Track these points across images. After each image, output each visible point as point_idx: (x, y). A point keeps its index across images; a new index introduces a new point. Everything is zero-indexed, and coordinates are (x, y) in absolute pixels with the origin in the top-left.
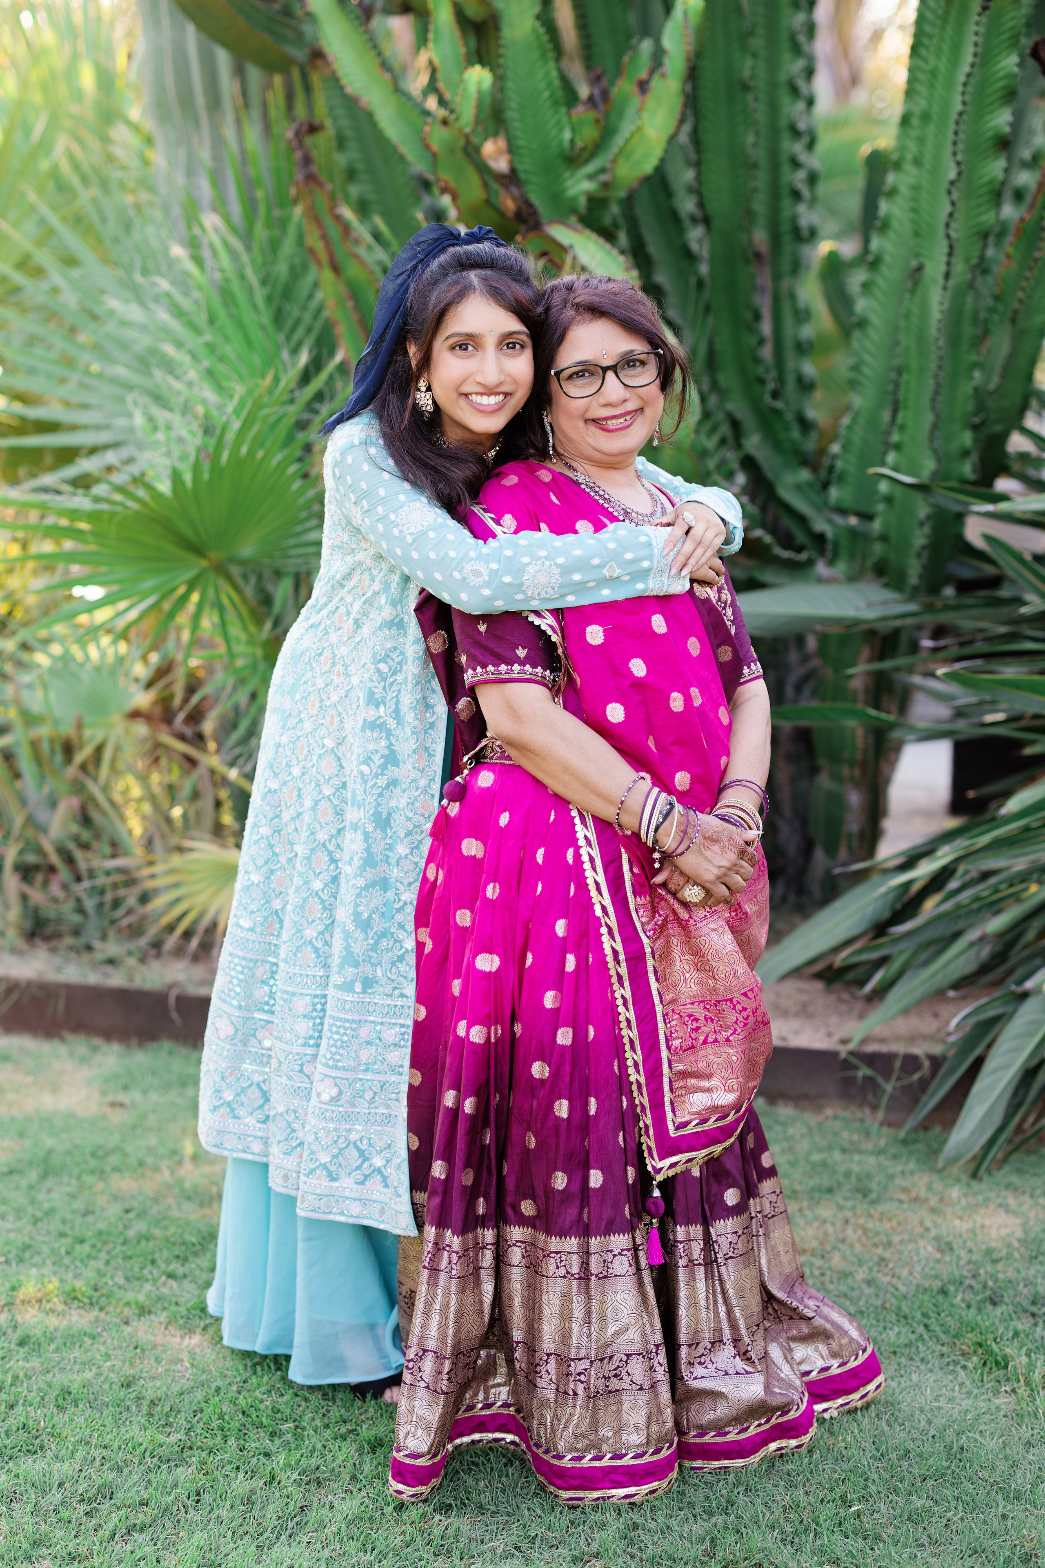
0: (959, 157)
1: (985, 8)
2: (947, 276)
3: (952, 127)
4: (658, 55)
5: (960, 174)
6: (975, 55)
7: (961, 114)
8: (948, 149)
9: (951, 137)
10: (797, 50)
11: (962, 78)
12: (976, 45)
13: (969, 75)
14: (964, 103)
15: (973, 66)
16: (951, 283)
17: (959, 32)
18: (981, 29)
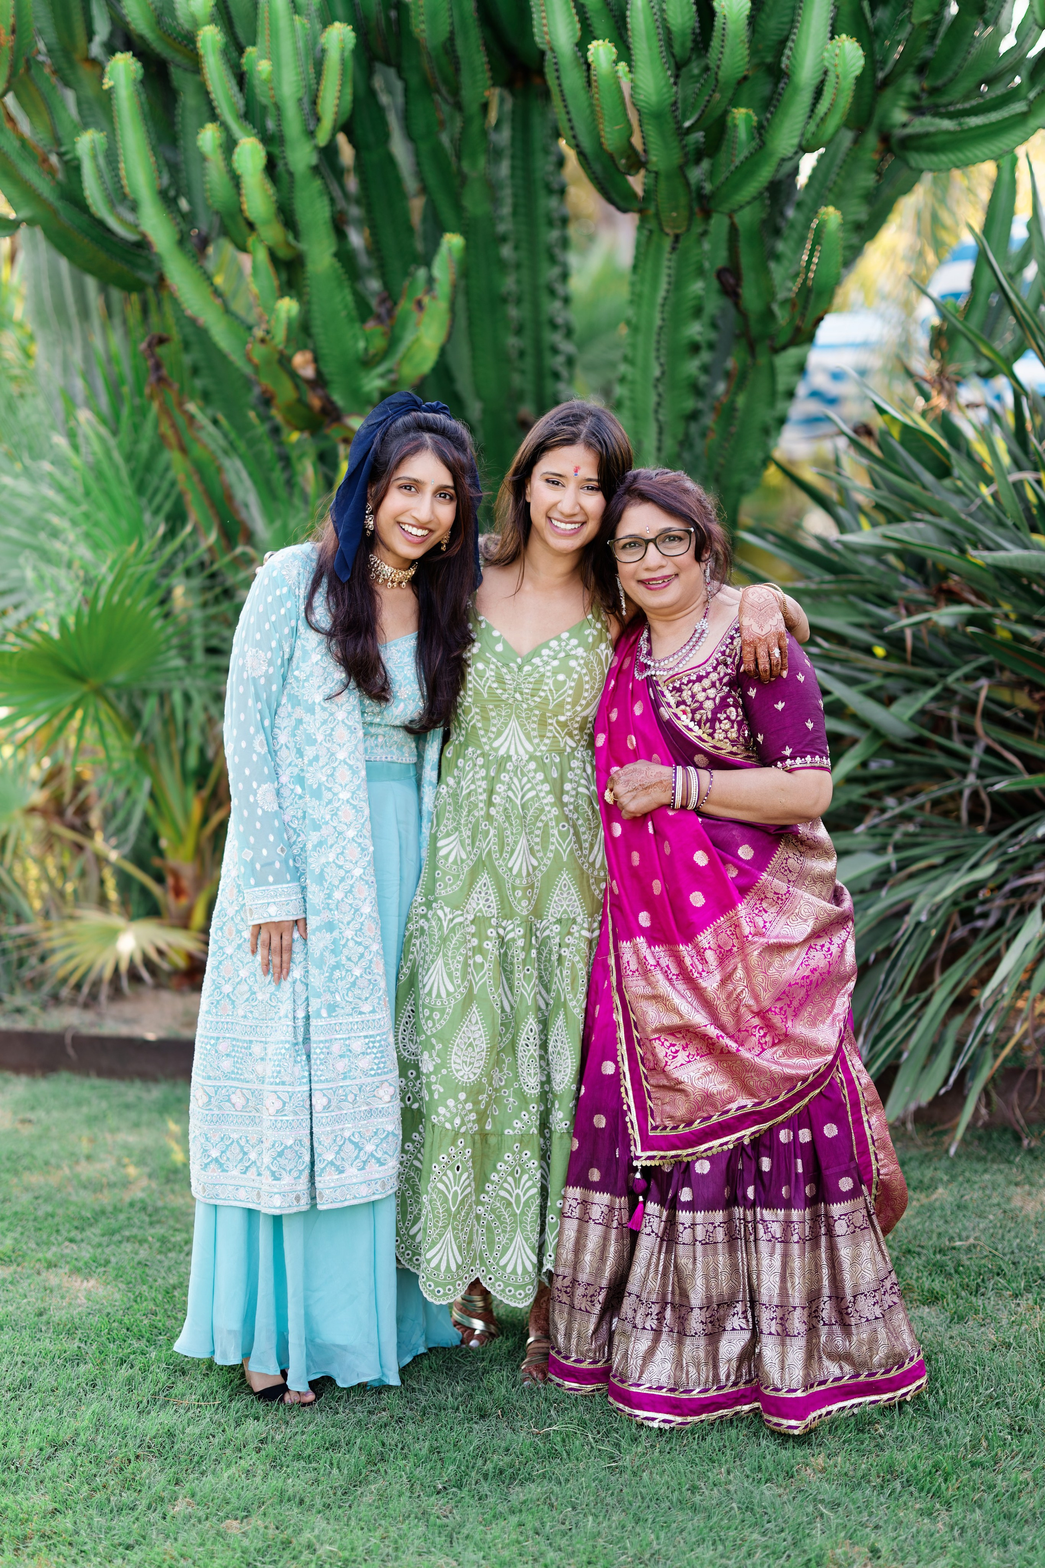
0: (662, 360)
1: (674, 249)
2: (659, 449)
3: (654, 338)
4: (431, 280)
5: (663, 373)
6: (669, 283)
7: (661, 328)
8: (653, 354)
9: (654, 345)
10: (553, 259)
11: (659, 300)
12: (669, 276)
13: (665, 299)
14: (663, 320)
15: (668, 291)
16: (664, 454)
17: (657, 265)
18: (673, 264)
